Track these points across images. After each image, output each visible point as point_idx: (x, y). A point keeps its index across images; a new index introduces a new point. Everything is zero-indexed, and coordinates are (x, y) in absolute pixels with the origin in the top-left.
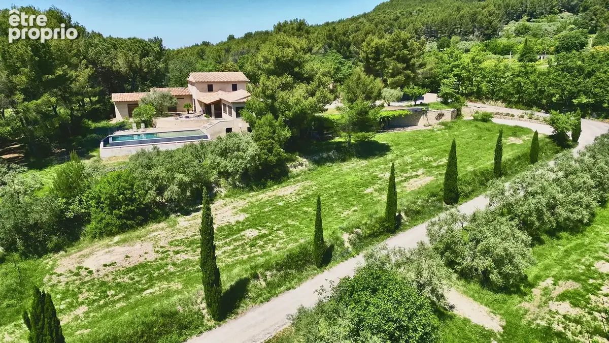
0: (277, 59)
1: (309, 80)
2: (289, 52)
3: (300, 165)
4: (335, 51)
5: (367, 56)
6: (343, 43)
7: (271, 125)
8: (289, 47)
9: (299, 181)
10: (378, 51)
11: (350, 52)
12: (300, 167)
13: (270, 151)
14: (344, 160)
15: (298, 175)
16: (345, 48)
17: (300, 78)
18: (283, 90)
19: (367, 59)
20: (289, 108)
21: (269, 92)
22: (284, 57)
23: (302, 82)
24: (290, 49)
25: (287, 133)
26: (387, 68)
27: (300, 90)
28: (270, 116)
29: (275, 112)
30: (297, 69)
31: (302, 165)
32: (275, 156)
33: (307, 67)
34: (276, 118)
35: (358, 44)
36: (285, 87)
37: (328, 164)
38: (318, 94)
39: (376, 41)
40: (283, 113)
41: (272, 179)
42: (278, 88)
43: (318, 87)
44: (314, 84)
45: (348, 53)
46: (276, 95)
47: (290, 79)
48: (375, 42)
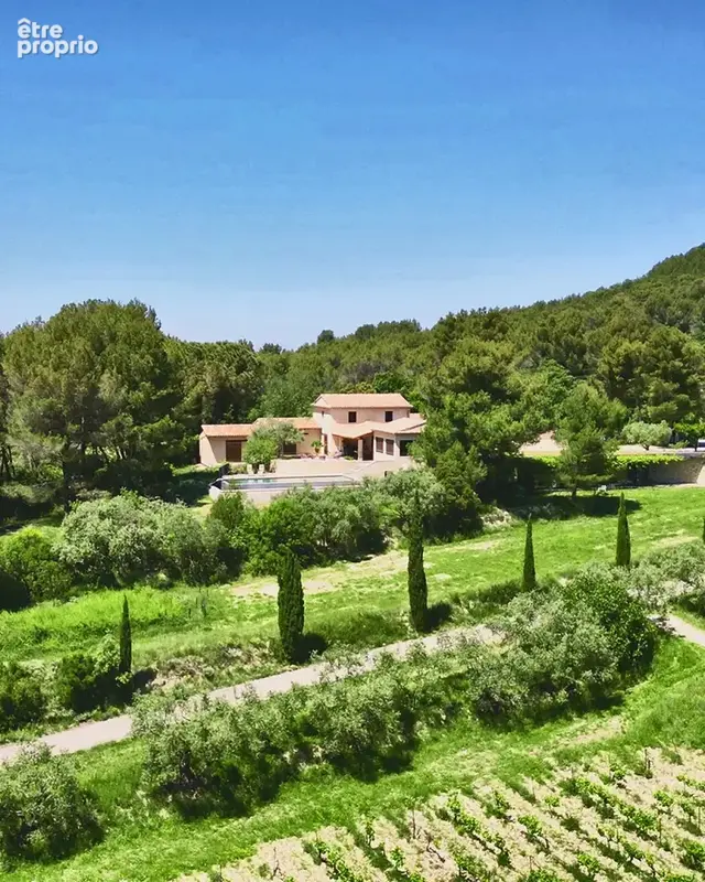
0: (469, 370)
1: (514, 398)
2: (487, 361)
3: (500, 519)
4: (552, 361)
5: (611, 371)
6: (569, 347)
7: (459, 457)
8: (485, 355)
9: (498, 537)
10: (629, 363)
11: (585, 364)
12: (498, 522)
13: (459, 490)
14: (565, 517)
15: (496, 531)
16: (575, 356)
17: (501, 396)
18: (476, 412)
19: (611, 375)
20: (485, 435)
21: (457, 415)
22: (479, 368)
23: (504, 401)
24: (487, 358)
25: (480, 472)
26: (647, 389)
27: (501, 413)
28: (458, 446)
29: (466, 441)
30: (496, 384)
31: (502, 519)
32: (466, 498)
33: (511, 381)
34: (467, 449)
35: (596, 349)
36: (478, 408)
37: (541, 520)
38: (527, 416)
39: (626, 346)
40: (475, 443)
41: (460, 531)
42: (470, 409)
43: (527, 408)
44: (521, 404)
45: (581, 366)
46: (467, 420)
47: (486, 397)
48: (623, 347)
